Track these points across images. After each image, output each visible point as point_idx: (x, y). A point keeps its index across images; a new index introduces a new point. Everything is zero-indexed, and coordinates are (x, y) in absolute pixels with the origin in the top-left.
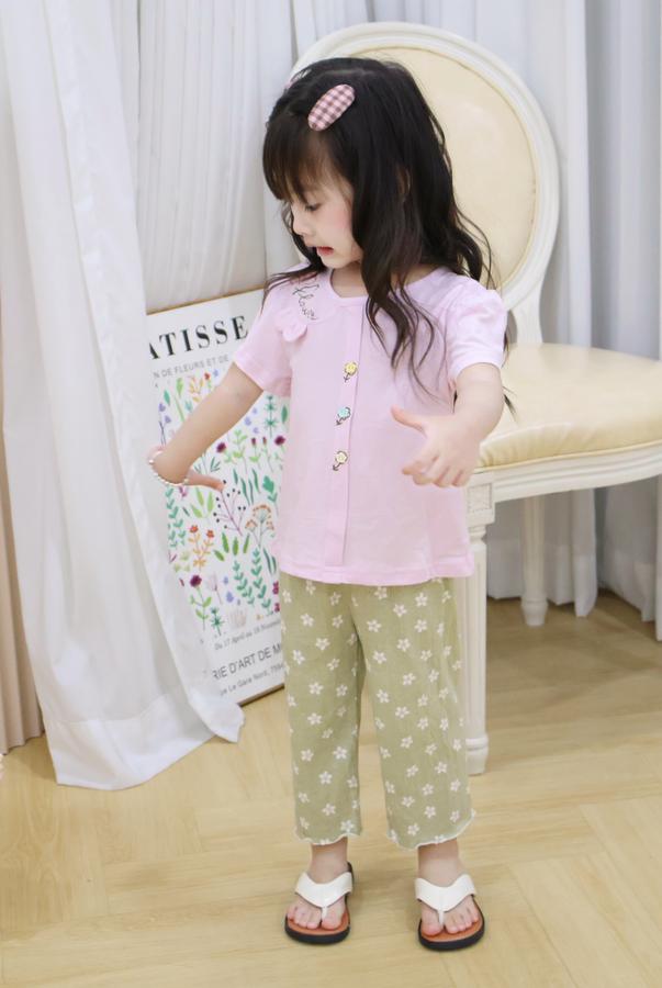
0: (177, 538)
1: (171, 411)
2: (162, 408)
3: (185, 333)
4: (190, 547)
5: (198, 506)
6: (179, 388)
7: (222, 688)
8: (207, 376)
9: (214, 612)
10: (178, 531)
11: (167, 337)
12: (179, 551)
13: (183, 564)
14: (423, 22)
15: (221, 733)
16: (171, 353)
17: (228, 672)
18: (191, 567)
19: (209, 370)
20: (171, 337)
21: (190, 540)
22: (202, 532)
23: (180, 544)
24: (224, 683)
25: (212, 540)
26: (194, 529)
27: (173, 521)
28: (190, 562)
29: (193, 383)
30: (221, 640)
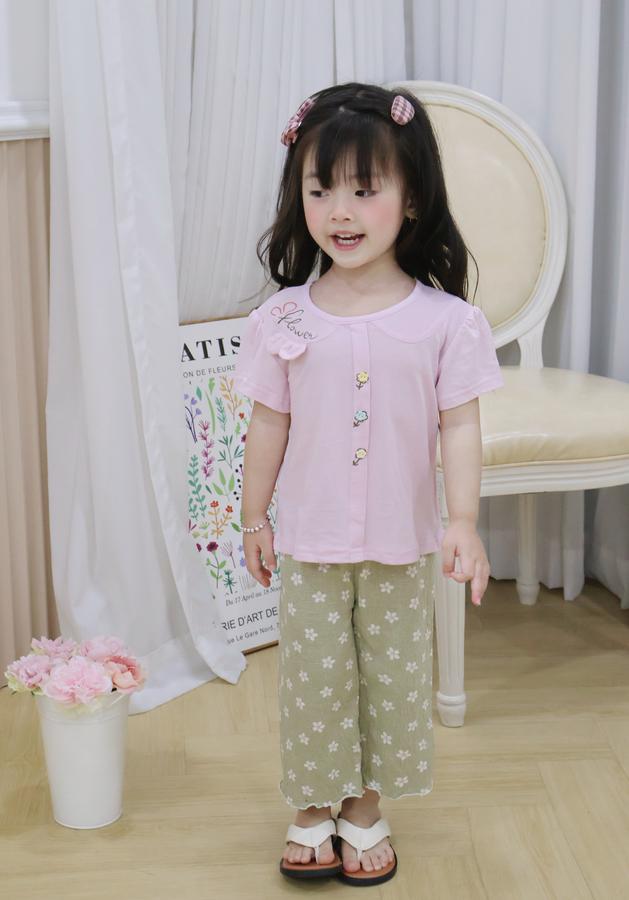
0: (198, 510)
1: (202, 405)
2: (193, 402)
3: (220, 341)
4: (209, 518)
5: (221, 486)
6: (211, 386)
7: (230, 638)
9: (228, 573)
10: (199, 505)
11: (204, 343)
12: (199, 522)
13: (202, 532)
14: (456, 82)
15: (223, 675)
16: (206, 356)
17: (237, 624)
18: (209, 536)
20: (207, 343)
21: (210, 513)
22: (222, 507)
23: (200, 517)
24: (231, 634)
25: (230, 514)
26: (215, 504)
27: (196, 496)
28: (209, 530)
29: (224, 382)
30: (231, 597)
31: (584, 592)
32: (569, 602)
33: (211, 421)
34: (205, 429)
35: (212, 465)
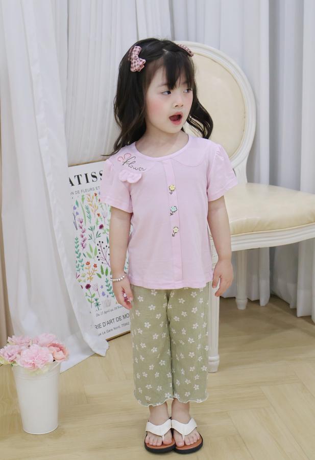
0: (80, 267)
1: (79, 210)
2: (75, 208)
3: (86, 175)
4: (86, 271)
5: (90, 252)
6: (83, 199)
7: (99, 333)
8: (96, 195)
9: (96, 300)
10: (80, 264)
11: (78, 176)
12: (81, 273)
13: (83, 279)
15: (98, 352)
16: (80, 183)
17: (102, 326)
18: (86, 281)
19: (97, 192)
20: (80, 176)
21: (86, 268)
22: (92, 264)
23: (81, 270)
24: (100, 331)
25: (96, 269)
26: (88, 263)
27: (79, 259)
28: (86, 278)
29: (89, 197)
30: (99, 312)
31: (270, 301)
32: (263, 306)
33: (83, 218)
34: (81, 223)
35: (85, 242)
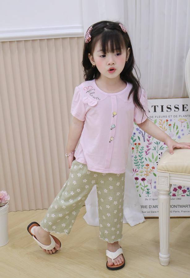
0: (140, 166)
3: (162, 106)
4: (144, 170)
5: (152, 159)
6: (155, 122)
8: (167, 121)
9: (148, 190)
10: (141, 164)
11: (155, 107)
13: (140, 174)
16: (155, 111)
17: (148, 207)
19: (169, 119)
20: (156, 107)
21: (145, 168)
22: (151, 167)
23: (140, 169)
24: (144, 210)
25: (153, 170)
26: (148, 165)
27: (141, 161)
28: (143, 174)
29: (161, 122)
30: (148, 198)
34: (149, 138)
35: (149, 151)
